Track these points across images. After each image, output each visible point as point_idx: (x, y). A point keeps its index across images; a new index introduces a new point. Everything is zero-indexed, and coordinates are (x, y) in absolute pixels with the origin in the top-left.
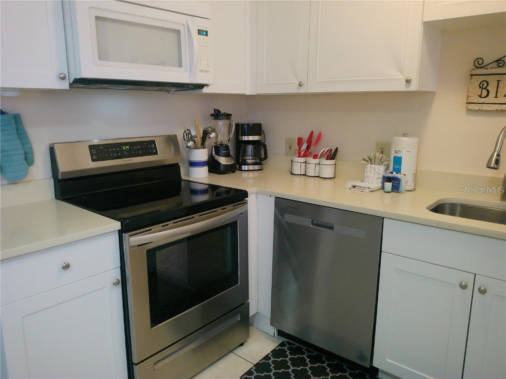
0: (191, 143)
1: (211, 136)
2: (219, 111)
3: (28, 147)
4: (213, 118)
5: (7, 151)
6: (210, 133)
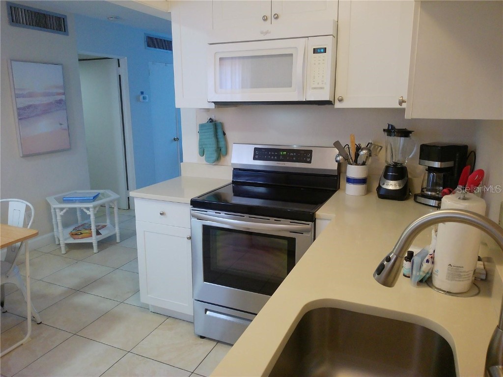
0: (340, 157)
1: (362, 153)
2: (393, 127)
3: (222, 144)
4: (386, 133)
5: (206, 145)
6: (362, 150)
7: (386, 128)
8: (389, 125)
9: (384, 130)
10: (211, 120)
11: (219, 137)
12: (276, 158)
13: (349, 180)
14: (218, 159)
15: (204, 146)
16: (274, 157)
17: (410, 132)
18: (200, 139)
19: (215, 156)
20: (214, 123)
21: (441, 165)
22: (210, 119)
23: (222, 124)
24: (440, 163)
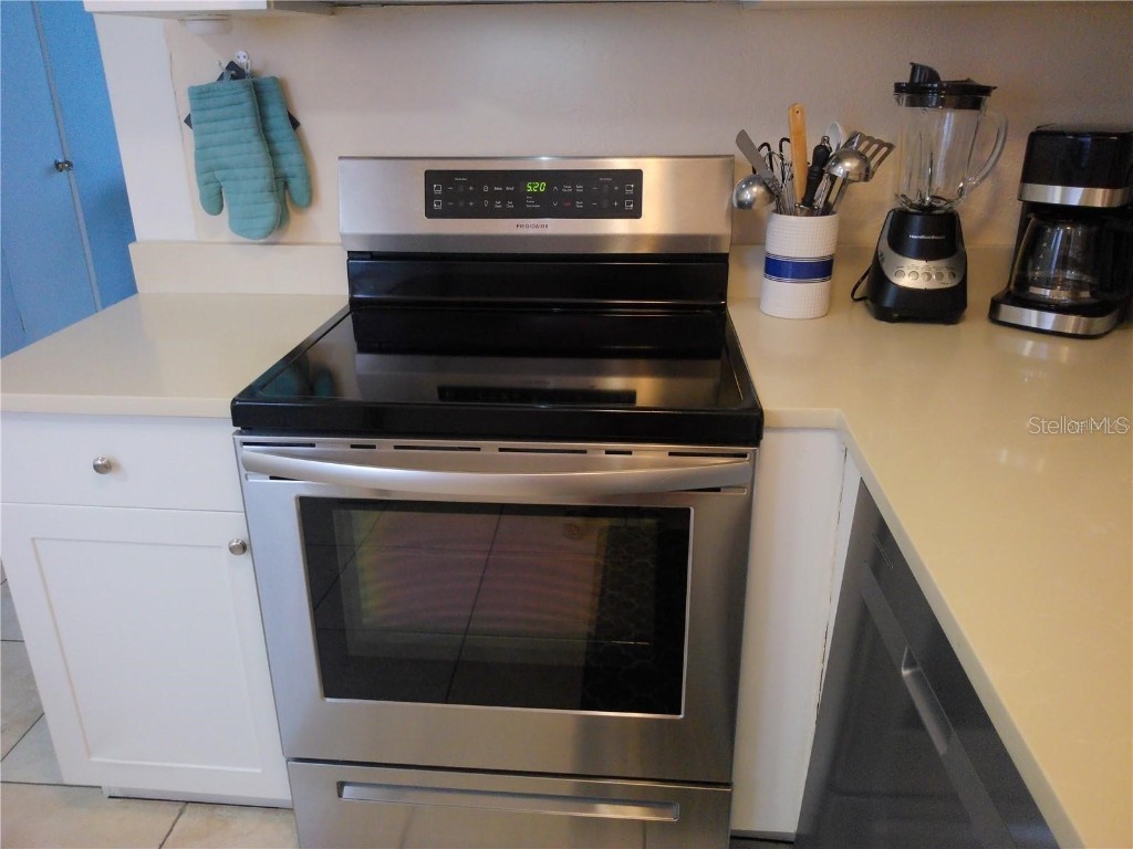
0: (755, 189)
1: (839, 171)
2: (932, 75)
3: (290, 163)
4: (905, 97)
5: (226, 168)
6: (839, 160)
7: (905, 79)
8: (915, 67)
9: (899, 88)
10: (235, 71)
11: (274, 135)
12: (510, 205)
13: (775, 268)
14: (282, 221)
15: (219, 174)
16: (504, 203)
17: (986, 91)
18: (201, 149)
19: (269, 209)
20: (248, 80)
21: (1111, 198)
22: (232, 66)
23: (280, 85)
24: (1108, 190)
